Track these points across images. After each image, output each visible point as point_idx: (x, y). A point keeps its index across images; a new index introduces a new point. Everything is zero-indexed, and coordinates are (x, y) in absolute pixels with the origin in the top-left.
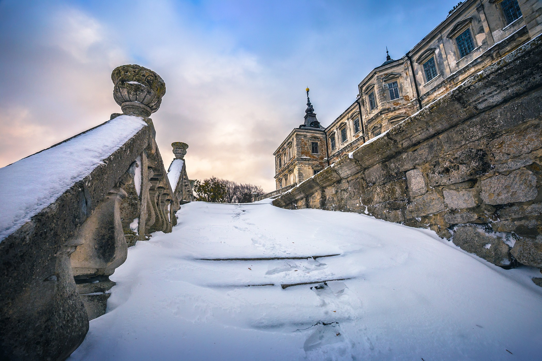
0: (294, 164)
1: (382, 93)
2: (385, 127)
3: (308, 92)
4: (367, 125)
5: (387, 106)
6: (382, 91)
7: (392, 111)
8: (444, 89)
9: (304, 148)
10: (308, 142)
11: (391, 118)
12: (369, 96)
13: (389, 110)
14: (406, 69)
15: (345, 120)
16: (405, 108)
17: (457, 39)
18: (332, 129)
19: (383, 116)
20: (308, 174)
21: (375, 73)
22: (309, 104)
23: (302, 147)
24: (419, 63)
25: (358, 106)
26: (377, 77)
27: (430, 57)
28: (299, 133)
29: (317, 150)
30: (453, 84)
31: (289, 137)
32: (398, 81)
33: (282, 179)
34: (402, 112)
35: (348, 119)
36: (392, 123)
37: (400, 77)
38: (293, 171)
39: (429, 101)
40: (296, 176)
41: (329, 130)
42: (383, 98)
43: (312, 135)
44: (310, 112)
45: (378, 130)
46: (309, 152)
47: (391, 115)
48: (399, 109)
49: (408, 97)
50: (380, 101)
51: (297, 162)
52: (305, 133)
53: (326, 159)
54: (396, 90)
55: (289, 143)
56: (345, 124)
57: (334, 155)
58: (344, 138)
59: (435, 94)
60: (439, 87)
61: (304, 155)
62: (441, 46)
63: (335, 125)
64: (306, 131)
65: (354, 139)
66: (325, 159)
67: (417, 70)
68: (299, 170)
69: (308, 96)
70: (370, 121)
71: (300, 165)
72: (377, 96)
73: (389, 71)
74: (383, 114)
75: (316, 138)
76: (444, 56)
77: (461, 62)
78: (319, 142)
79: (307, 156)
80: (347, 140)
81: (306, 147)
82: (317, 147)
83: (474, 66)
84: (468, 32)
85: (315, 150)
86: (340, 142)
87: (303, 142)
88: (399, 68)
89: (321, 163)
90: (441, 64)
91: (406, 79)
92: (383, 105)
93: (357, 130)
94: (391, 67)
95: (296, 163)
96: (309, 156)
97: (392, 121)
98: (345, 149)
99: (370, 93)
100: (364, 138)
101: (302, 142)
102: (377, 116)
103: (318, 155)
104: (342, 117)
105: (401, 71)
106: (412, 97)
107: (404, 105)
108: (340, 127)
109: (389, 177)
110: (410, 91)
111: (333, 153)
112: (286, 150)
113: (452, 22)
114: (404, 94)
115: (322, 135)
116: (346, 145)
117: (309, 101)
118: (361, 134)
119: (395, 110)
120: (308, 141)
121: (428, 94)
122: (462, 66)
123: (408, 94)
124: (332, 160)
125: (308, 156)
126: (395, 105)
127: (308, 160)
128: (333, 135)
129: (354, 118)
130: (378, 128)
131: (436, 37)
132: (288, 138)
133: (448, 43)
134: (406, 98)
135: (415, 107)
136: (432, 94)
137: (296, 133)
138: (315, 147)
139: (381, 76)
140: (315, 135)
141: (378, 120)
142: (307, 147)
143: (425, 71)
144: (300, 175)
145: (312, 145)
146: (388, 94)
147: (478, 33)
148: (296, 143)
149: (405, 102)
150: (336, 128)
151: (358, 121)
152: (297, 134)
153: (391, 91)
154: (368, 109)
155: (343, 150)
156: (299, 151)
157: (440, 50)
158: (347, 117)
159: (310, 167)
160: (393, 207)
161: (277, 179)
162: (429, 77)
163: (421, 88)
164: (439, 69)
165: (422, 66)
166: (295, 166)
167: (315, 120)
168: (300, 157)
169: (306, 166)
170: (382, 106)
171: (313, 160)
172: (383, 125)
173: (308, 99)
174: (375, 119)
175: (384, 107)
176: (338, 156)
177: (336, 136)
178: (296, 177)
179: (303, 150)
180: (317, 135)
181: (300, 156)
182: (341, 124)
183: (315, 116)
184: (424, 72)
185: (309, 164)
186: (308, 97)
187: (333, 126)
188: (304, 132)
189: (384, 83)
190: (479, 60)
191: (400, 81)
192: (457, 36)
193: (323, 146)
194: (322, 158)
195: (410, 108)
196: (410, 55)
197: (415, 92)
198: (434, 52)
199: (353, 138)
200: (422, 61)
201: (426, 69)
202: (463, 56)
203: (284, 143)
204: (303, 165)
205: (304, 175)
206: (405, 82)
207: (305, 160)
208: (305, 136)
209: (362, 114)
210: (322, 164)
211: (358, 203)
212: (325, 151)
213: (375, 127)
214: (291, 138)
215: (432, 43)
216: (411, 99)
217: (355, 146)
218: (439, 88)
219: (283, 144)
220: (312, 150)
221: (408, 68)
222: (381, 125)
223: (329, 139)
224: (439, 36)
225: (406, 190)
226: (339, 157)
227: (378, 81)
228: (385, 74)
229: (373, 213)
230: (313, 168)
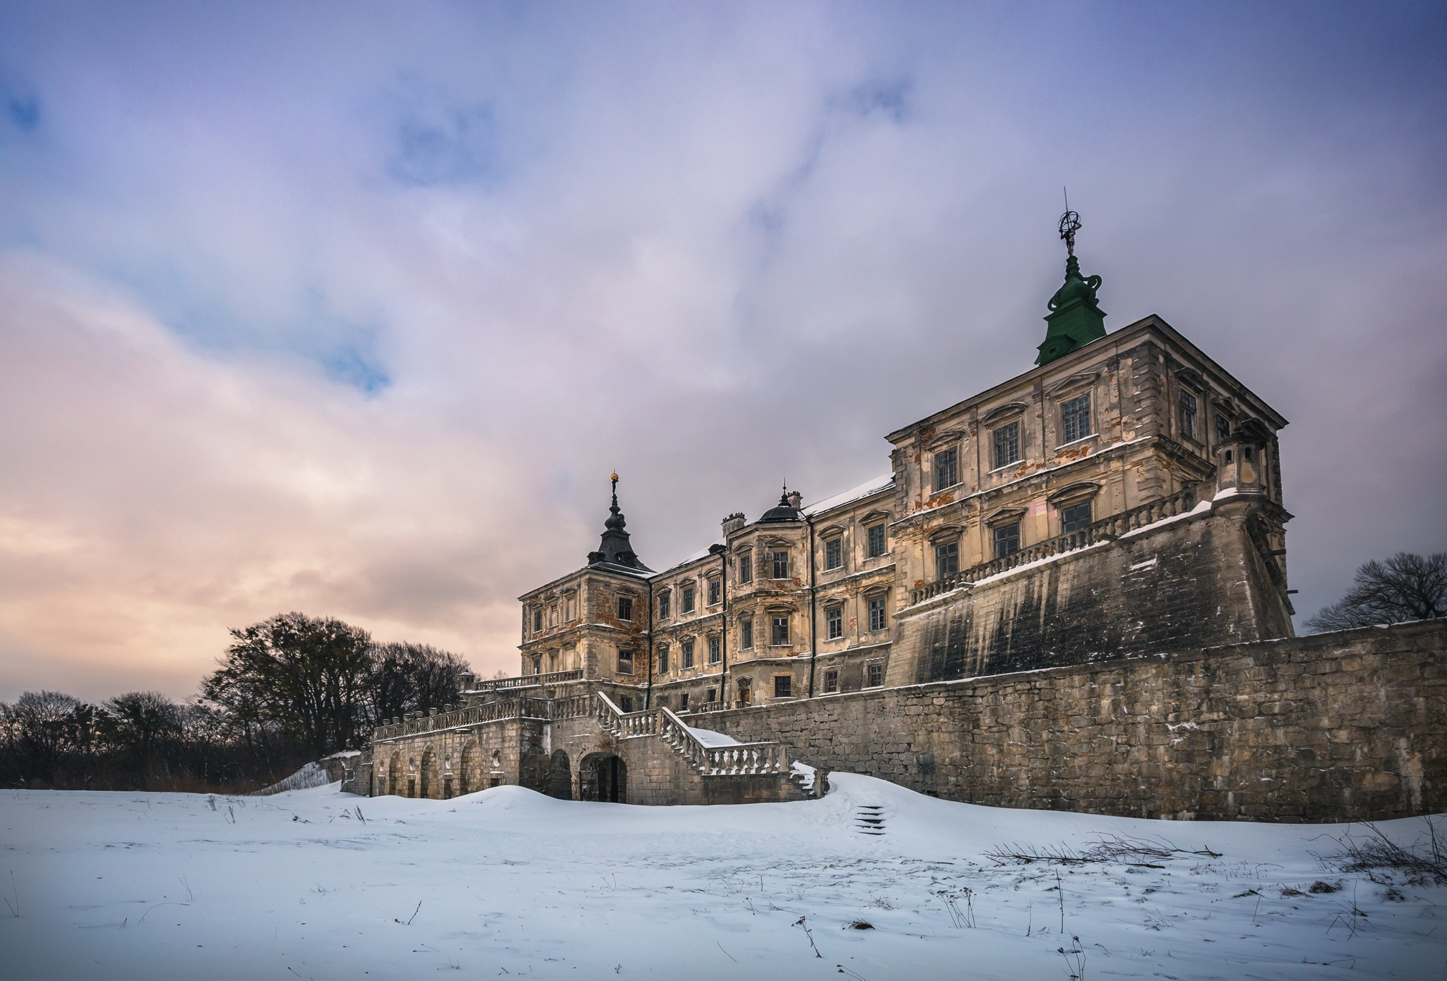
0: (578, 633)
1: (762, 564)
2: (758, 616)
3: (615, 481)
4: (732, 605)
5: (767, 586)
6: (763, 561)
7: (773, 596)
8: (845, 588)
9: (603, 606)
10: (611, 597)
11: (771, 605)
12: (741, 559)
13: (768, 594)
14: (803, 538)
15: (694, 575)
16: (792, 595)
17: (871, 530)
18: (665, 582)
19: (758, 600)
20: (607, 657)
21: (757, 530)
22: (615, 509)
23: (598, 605)
24: (823, 539)
25: (722, 560)
26: (759, 536)
27: (837, 537)
28: (595, 577)
29: (629, 614)
30: (855, 586)
31: (569, 578)
32: (789, 552)
33: (541, 654)
34: (787, 600)
35: (700, 576)
36: (770, 613)
37: (793, 548)
38: (575, 646)
39: (824, 597)
40: (582, 657)
41: (658, 581)
42: (763, 573)
43: (621, 584)
44: (616, 529)
45: (749, 617)
46: (613, 615)
47: (770, 600)
48: (784, 595)
49: (800, 581)
50: (757, 576)
51: (587, 631)
52: (607, 579)
53: (646, 632)
54: (784, 565)
55: (567, 590)
56: (693, 583)
57: (663, 631)
58: (688, 605)
59: (834, 591)
60: (839, 583)
61: (603, 620)
62: (852, 528)
63: (673, 576)
64: (611, 575)
65: (707, 615)
66: (644, 632)
67: (818, 546)
68: (590, 647)
69: (614, 491)
70: (737, 600)
71: (594, 638)
72: (754, 566)
73: (779, 533)
74: (759, 596)
75: (628, 590)
76: (852, 545)
77: (868, 563)
78: (634, 600)
79: (607, 623)
80: (693, 611)
81: (607, 605)
82: (629, 608)
83: (878, 575)
84: (880, 528)
85: (626, 614)
86: (679, 611)
87: (601, 594)
88: (794, 532)
89: (634, 639)
90: (847, 553)
91: (801, 553)
92: (761, 583)
93: (713, 600)
94: (782, 528)
95: (583, 633)
96: (612, 624)
97: (770, 611)
98: (688, 626)
99: (744, 555)
100: (725, 618)
101: (599, 595)
102: (749, 596)
103: (630, 624)
104: (689, 567)
105: (796, 538)
106: (805, 583)
107: (792, 590)
108: (682, 584)
109: (722, 722)
110: (803, 573)
111: (662, 626)
112: (557, 600)
113: (868, 504)
114: (794, 575)
115: (642, 587)
116: (690, 619)
117: (615, 502)
118: (720, 610)
119: (777, 594)
120: (613, 595)
121: (824, 587)
122: (869, 569)
123: (800, 576)
124: (660, 637)
125: (610, 622)
126: (778, 587)
127: (610, 632)
128: (665, 592)
129: (712, 578)
130: (749, 615)
131: (848, 513)
132: (566, 579)
133: (859, 529)
134: (797, 582)
135: (807, 598)
136: (830, 589)
137: (587, 576)
138: (626, 608)
139: (765, 536)
140: (628, 584)
141: (749, 603)
142: (610, 606)
143: (827, 552)
144: (591, 656)
145: (620, 603)
146: (771, 567)
147: (891, 537)
148: (586, 596)
149: (794, 588)
150: (673, 583)
151: (718, 586)
152: (590, 579)
153: (776, 565)
154: (737, 580)
155: (684, 626)
156: (592, 612)
157: (849, 535)
158: (698, 570)
159: (613, 644)
160: (722, 730)
161: (524, 651)
162: (830, 565)
163: (818, 573)
164: (844, 559)
165: (825, 543)
166: (581, 637)
167: (627, 550)
168: (594, 623)
169: (605, 641)
170: (759, 584)
171: (620, 632)
172: (757, 613)
173: (615, 497)
174: (746, 599)
175: (763, 587)
176: (671, 635)
177: (672, 596)
178: (580, 659)
179: (600, 611)
180: (632, 586)
181: (594, 621)
182: (686, 580)
183: (627, 539)
184: (825, 554)
185: (611, 639)
186: (614, 494)
187: (669, 577)
188: (605, 576)
189: (767, 549)
190: (884, 571)
191: (792, 552)
192: (871, 525)
193: (643, 608)
194: (638, 630)
195: (800, 597)
196: (813, 521)
197: (810, 577)
198: (842, 532)
199: (704, 611)
200: (825, 538)
201: (829, 550)
202: (872, 556)
203: (552, 585)
204: (598, 639)
205: (599, 657)
206: (800, 556)
207: (605, 629)
208: (607, 585)
209: (727, 578)
210: (637, 641)
211: (712, 727)
212: (645, 619)
213: (743, 612)
214: (575, 583)
215: (842, 518)
216: (803, 585)
217: (707, 625)
218: (838, 585)
219: (549, 587)
220: (620, 613)
221: (807, 537)
222: (754, 612)
223: (656, 598)
224: (852, 514)
225: (725, 726)
226: (674, 636)
227: (759, 544)
228: (771, 536)
229: (716, 731)
230: (617, 647)
